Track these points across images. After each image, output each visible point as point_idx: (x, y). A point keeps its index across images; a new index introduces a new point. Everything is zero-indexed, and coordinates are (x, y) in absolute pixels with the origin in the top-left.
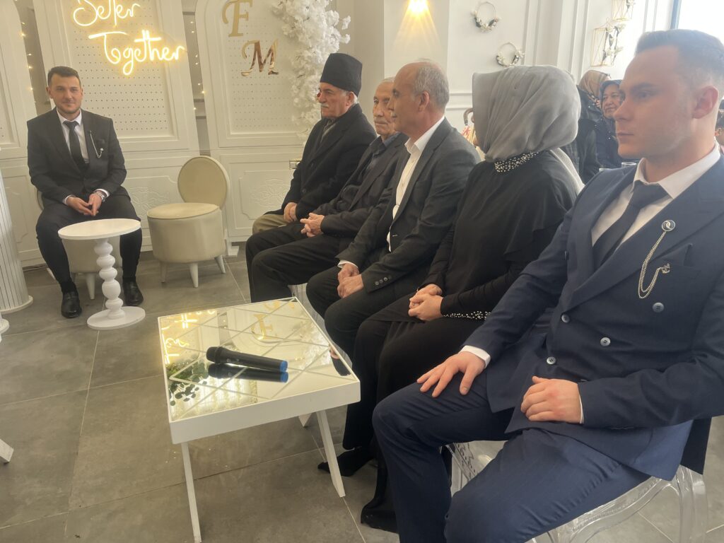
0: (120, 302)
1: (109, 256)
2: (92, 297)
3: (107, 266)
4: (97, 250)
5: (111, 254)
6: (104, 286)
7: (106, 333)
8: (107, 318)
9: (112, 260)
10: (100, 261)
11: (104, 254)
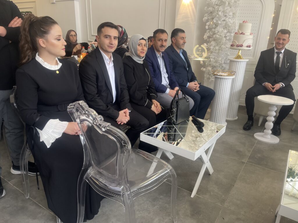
0: (271, 132)
1: (274, 112)
2: (259, 125)
3: (271, 116)
4: (270, 108)
5: (275, 111)
6: (267, 123)
7: (260, 142)
8: (262, 136)
9: (274, 114)
10: (269, 113)
11: (272, 111)
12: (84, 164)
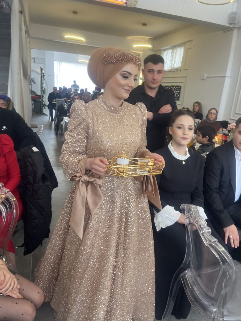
12: (184, 261)
